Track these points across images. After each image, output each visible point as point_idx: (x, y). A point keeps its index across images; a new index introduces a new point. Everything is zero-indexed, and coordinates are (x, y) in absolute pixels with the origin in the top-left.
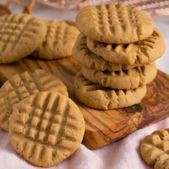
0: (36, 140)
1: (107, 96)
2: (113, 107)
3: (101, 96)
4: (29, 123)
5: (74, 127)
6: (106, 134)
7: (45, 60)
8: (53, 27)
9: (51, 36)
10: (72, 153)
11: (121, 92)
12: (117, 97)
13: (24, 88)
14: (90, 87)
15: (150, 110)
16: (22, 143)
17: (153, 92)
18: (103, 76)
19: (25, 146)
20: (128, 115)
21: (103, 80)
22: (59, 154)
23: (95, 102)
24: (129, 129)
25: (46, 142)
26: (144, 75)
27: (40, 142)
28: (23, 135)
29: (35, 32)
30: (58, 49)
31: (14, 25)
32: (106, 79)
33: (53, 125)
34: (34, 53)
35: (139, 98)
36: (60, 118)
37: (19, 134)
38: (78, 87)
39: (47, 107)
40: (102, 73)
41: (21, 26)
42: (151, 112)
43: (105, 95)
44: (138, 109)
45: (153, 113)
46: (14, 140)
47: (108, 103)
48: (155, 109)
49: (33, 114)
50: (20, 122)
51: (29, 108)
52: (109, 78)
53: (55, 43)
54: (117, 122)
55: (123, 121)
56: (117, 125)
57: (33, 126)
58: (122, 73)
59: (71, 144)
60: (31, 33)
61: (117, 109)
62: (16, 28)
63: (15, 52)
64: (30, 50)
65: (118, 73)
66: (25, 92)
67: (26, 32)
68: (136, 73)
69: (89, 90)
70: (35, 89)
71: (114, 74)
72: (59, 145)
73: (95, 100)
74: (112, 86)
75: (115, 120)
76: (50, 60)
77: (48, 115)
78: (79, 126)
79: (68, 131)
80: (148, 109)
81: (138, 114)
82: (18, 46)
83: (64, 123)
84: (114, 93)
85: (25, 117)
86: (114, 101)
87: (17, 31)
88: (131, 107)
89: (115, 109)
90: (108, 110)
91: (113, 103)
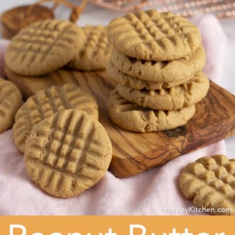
0: (54, 167)
1: (144, 117)
2: (151, 130)
3: (136, 118)
4: (48, 147)
5: (98, 154)
6: (140, 161)
7: (82, 71)
8: (96, 34)
9: (91, 45)
10: (96, 182)
11: (162, 114)
12: (156, 118)
13: (48, 106)
14: (125, 106)
15: (197, 134)
16: (37, 170)
17: (203, 111)
18: (140, 95)
19: (41, 173)
20: (168, 140)
21: (140, 99)
22: (79, 184)
23: (129, 124)
24: (170, 155)
25: (65, 170)
26: (190, 94)
27: (59, 169)
28: (40, 161)
29: (70, 41)
30: (97, 60)
31: (47, 32)
32: (143, 98)
33: (74, 150)
34: (69, 63)
35: (184, 119)
36: (82, 142)
37: (36, 159)
38: (112, 106)
39: (69, 129)
40: (138, 92)
41: (55, 34)
42: (198, 136)
43: (142, 117)
44: (182, 133)
45: (200, 136)
46: (28, 166)
47: (145, 125)
48: (203, 132)
49: (53, 137)
50: (37, 146)
51: (48, 130)
52: (147, 97)
53: (95, 53)
54: (154, 147)
55: (162, 146)
56: (154, 151)
57: (52, 151)
58: (163, 92)
59: (93, 173)
60: (66, 43)
61: (157, 132)
62: (49, 36)
63: (44, 63)
64: (63, 62)
65: (158, 91)
66: (48, 110)
67: (60, 41)
68: (180, 92)
69: (124, 110)
70: (59, 105)
71: (153, 93)
72: (79, 174)
73: (130, 121)
74: (151, 106)
75: (152, 146)
76: (88, 71)
77: (69, 138)
78: (104, 153)
79: (91, 158)
80: (194, 132)
81: (181, 138)
82: (49, 57)
83: (86, 149)
84: (152, 114)
85: (43, 141)
86: (152, 124)
87: (50, 40)
88: (173, 130)
89: (154, 132)
90: (146, 133)
91: (151, 126)
